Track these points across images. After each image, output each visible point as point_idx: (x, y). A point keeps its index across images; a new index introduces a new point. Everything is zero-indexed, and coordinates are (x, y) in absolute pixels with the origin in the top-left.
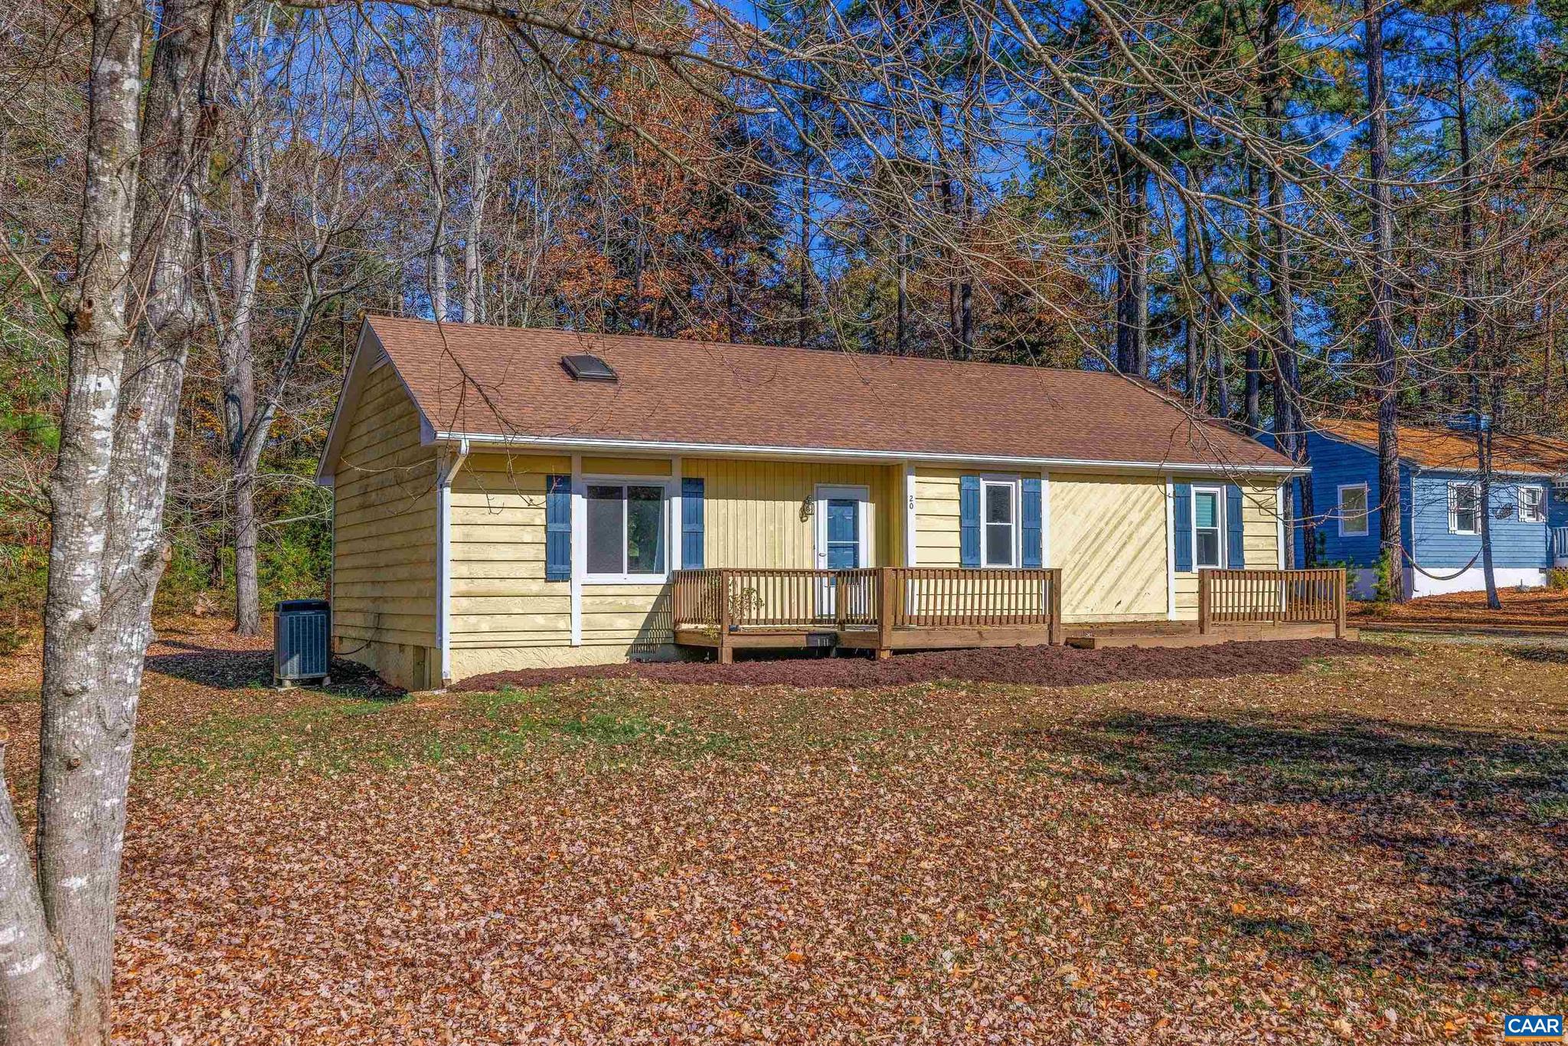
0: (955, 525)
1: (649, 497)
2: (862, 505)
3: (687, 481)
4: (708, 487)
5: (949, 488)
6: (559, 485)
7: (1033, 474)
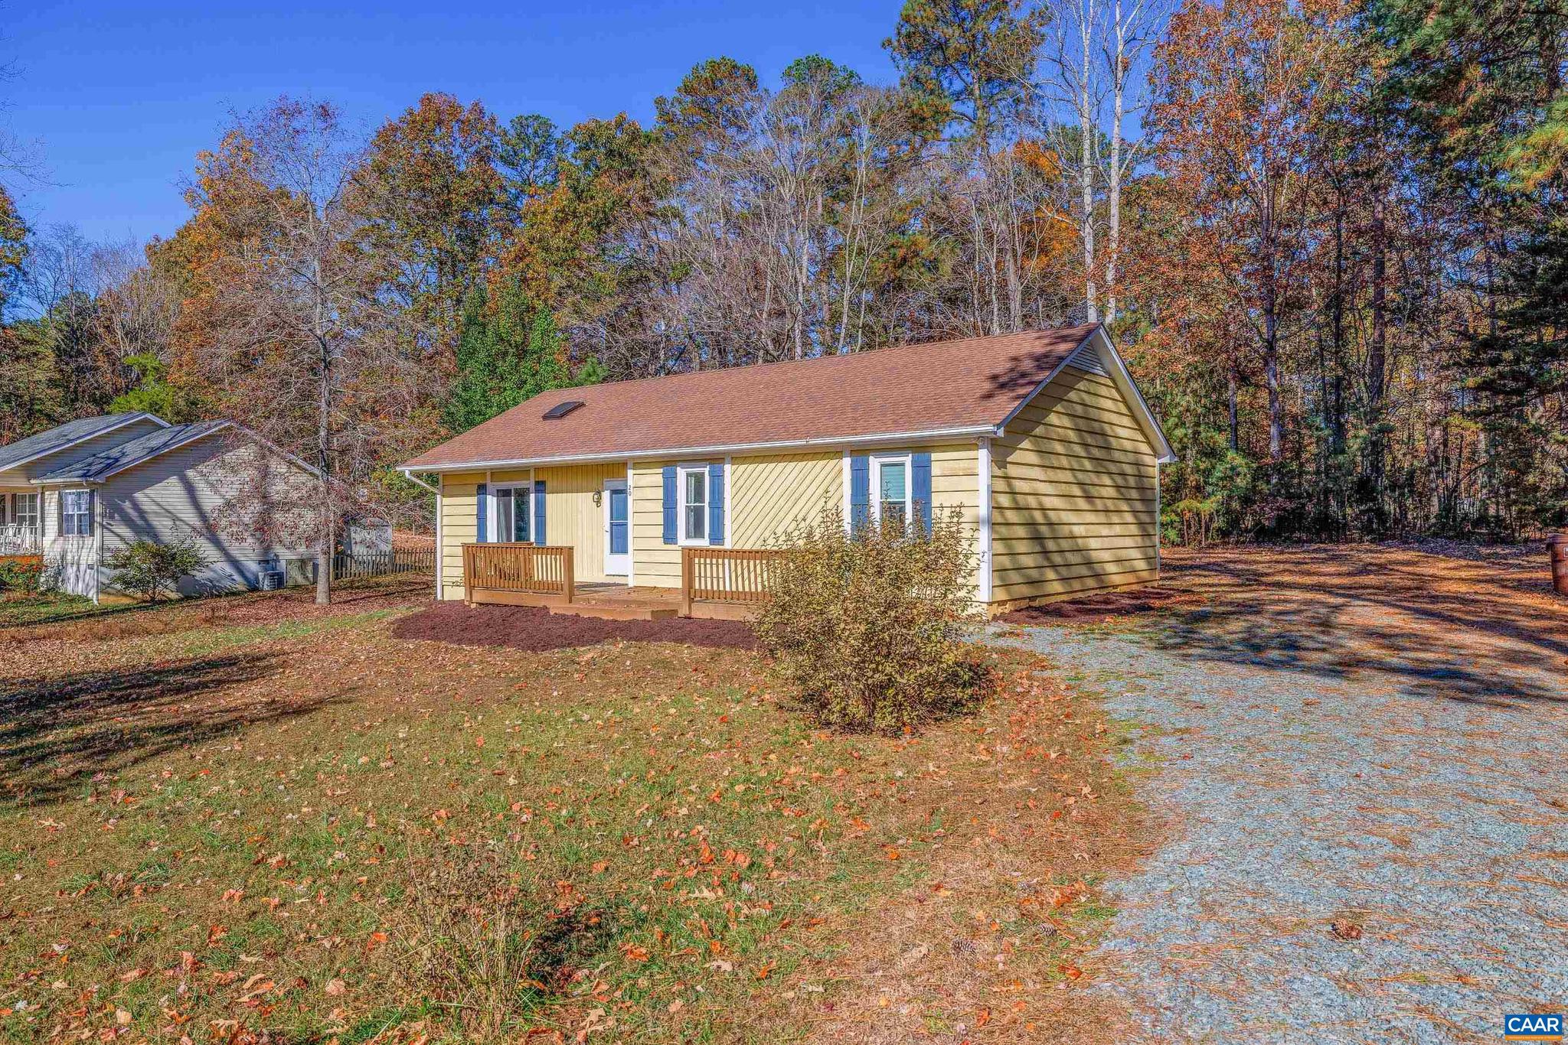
0: (660, 507)
1: (522, 494)
3: (537, 483)
4: (549, 485)
5: (655, 477)
6: (482, 489)
7: (716, 460)
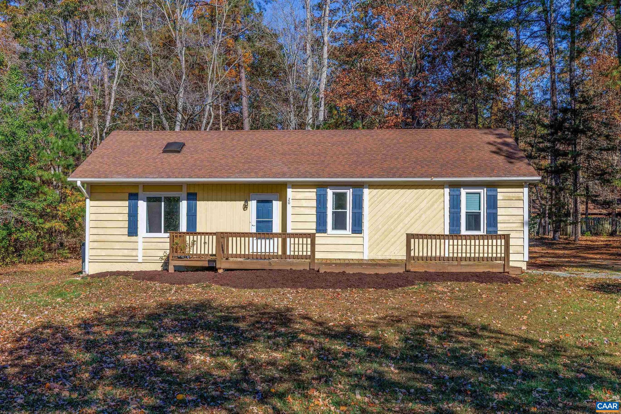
0: (314, 211)
2: (274, 203)
3: (189, 194)
4: (199, 196)
5: (311, 194)
6: (133, 197)
7: (357, 186)
